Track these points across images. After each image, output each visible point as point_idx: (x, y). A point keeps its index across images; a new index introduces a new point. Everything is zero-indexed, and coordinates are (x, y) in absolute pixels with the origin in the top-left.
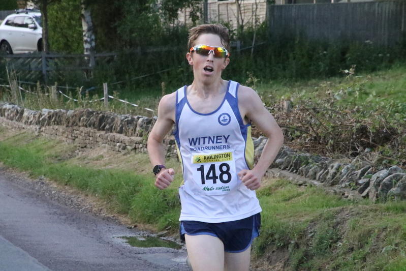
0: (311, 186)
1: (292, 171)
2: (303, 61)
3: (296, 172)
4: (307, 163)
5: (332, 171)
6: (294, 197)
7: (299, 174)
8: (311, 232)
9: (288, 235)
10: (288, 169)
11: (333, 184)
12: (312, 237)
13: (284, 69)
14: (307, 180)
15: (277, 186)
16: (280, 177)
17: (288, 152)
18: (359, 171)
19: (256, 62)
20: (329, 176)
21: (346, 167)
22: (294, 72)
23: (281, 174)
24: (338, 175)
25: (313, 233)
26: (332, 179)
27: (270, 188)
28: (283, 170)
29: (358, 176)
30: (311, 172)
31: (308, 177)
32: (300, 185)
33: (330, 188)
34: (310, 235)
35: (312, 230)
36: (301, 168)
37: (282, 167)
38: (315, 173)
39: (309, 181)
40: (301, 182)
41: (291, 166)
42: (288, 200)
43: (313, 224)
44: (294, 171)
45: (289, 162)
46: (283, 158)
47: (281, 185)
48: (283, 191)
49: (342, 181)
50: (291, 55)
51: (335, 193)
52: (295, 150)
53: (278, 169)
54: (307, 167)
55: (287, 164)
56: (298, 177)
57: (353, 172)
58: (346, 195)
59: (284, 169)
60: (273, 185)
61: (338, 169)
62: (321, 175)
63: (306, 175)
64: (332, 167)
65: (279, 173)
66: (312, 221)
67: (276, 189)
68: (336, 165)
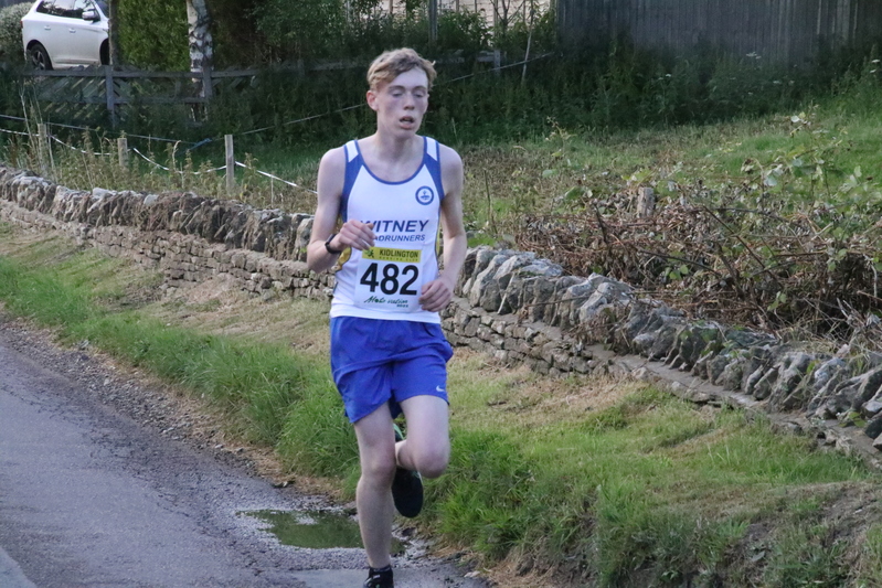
0: (732, 408)
1: (677, 366)
2: (624, 92)
3: (688, 369)
4: (718, 349)
5: (787, 374)
6: (687, 435)
7: (696, 374)
8: (757, 551)
9: (690, 551)
10: (667, 359)
11: (789, 408)
12: (760, 563)
13: (588, 108)
14: (718, 390)
15: (641, 404)
16: (645, 378)
17: (665, 318)
18: (865, 378)
19: (532, 92)
20: (778, 386)
21: (825, 365)
22: (608, 112)
23: (648, 371)
24: (803, 384)
25: (762, 554)
26: (789, 393)
27: (623, 409)
28: (652, 360)
29: (862, 389)
30: (728, 373)
31: (721, 383)
32: (701, 403)
33: (782, 416)
34: (756, 558)
35: (760, 544)
36: (700, 361)
37: (651, 355)
38: (740, 375)
39: (727, 396)
40: (703, 396)
41: (675, 353)
42: (675, 443)
43: (760, 524)
44: (682, 367)
45: (669, 343)
46: (652, 330)
47: (650, 401)
48: (655, 416)
49: (817, 401)
50: (601, 81)
51: (799, 430)
52: (681, 311)
53: (638, 357)
54: (716, 358)
55: (662, 346)
56: (694, 382)
57: (845, 380)
58: (830, 437)
59: (657, 358)
60: (630, 400)
61: (803, 368)
62: (756, 380)
63: (715, 378)
64: (788, 363)
65: (643, 370)
66: (757, 518)
67: (639, 411)
68: (797, 357)
